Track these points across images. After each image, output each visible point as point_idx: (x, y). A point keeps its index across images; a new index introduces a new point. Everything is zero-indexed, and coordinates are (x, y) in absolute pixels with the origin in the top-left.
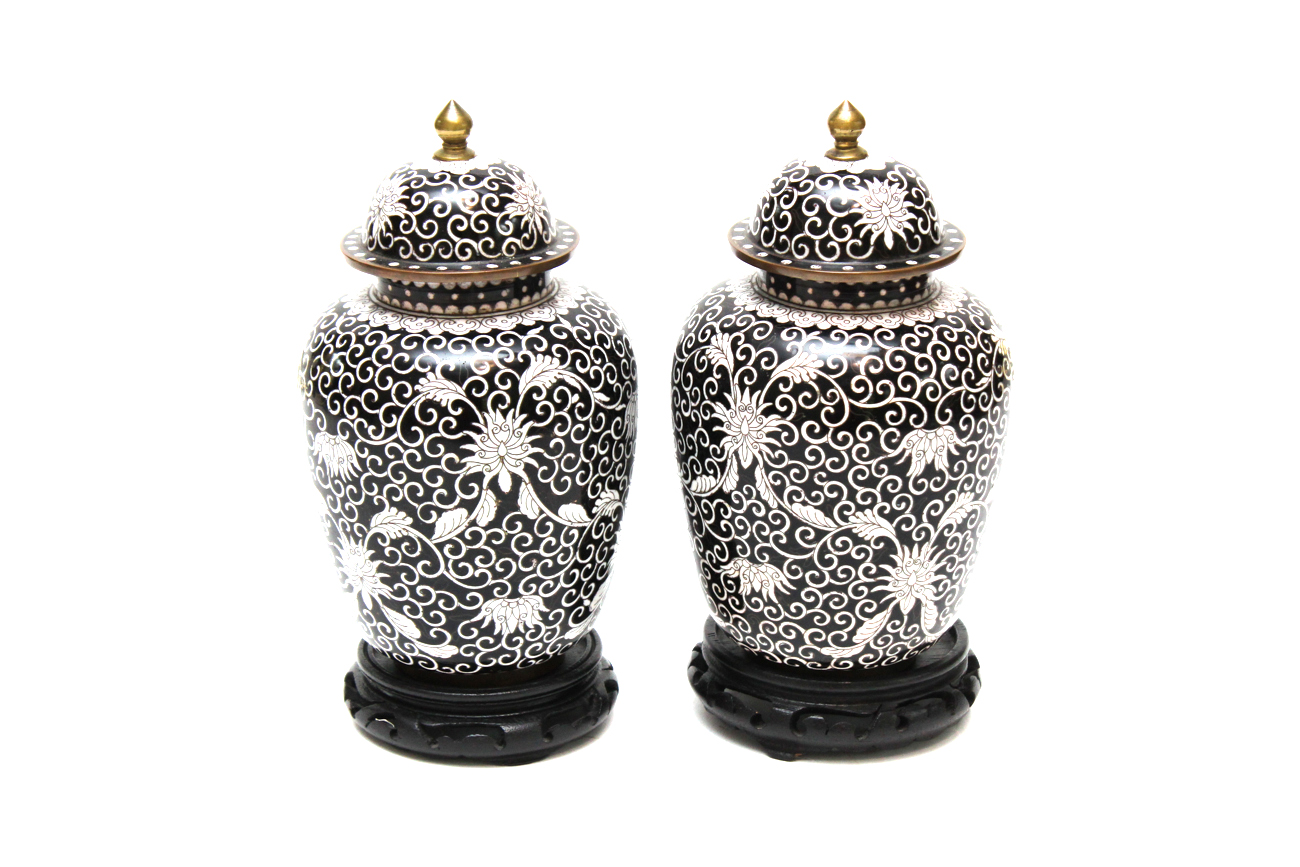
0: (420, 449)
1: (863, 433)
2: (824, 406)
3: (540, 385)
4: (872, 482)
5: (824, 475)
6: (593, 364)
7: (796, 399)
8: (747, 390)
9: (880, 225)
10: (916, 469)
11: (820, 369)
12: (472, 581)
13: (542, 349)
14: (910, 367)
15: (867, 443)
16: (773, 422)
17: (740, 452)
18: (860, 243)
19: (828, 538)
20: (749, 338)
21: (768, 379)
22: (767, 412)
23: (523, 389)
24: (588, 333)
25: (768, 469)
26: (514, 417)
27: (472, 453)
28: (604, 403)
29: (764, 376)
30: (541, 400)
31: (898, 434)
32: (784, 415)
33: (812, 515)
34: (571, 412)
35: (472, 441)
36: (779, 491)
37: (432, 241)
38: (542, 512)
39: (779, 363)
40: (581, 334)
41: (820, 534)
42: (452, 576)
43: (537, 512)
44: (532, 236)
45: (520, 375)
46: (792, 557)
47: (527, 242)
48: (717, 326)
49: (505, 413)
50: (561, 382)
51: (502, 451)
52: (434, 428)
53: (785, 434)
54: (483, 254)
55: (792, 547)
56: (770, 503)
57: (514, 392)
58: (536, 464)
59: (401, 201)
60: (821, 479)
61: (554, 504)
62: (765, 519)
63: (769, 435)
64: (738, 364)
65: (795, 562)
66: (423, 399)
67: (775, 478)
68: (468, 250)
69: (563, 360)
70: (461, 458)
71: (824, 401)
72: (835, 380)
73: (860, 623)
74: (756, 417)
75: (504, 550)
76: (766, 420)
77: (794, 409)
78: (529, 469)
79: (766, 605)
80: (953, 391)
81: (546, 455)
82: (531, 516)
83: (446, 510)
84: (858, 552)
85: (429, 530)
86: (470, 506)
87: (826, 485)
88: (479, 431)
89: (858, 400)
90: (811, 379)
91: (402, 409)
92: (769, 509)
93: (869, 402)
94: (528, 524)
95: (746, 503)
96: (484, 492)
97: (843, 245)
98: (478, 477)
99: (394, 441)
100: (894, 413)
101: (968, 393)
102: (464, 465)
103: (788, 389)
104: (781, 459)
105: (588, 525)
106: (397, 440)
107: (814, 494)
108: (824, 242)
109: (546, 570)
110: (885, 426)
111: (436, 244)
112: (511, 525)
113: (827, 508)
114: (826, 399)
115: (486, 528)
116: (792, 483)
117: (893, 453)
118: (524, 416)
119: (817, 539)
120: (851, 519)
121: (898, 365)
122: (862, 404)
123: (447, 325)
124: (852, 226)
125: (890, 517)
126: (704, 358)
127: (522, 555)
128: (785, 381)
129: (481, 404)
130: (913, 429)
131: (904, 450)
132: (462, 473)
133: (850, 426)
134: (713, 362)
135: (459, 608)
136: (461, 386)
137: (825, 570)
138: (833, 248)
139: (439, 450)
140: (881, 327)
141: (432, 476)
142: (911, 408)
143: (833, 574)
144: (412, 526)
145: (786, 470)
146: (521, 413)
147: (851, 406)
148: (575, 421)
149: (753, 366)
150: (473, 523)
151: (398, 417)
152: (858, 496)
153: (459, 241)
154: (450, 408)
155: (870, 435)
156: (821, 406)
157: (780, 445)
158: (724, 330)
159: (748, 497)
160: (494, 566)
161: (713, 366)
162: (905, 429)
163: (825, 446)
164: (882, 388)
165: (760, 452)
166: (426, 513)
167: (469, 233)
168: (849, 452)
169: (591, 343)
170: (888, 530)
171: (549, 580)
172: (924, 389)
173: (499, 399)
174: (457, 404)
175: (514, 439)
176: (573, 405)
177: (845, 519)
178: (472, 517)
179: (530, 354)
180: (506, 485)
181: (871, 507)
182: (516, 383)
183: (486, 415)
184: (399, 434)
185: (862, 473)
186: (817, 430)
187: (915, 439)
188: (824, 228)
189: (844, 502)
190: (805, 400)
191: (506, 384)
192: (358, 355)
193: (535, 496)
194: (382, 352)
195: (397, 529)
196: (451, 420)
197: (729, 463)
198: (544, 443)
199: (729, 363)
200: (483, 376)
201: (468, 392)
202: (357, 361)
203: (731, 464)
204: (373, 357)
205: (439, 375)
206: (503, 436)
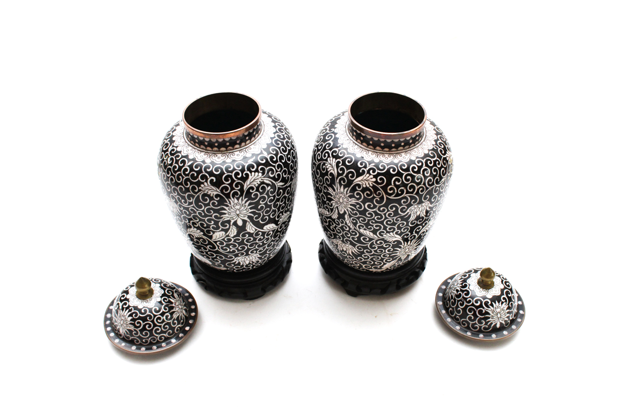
0: (203, 211)
1: (391, 208)
2: (375, 197)
3: (253, 186)
4: (394, 224)
5: (374, 221)
6: (277, 171)
7: (364, 194)
8: (342, 187)
10: (412, 218)
11: (374, 182)
12: (229, 252)
13: (254, 170)
14: (413, 181)
15: (393, 211)
16: (353, 201)
17: (339, 207)
19: (374, 241)
20: (344, 164)
21: (352, 184)
22: (351, 197)
23: (245, 188)
24: (275, 157)
25: (350, 217)
26: (242, 200)
27: (225, 214)
28: (282, 186)
29: (350, 182)
30: (254, 192)
31: (406, 207)
32: (358, 199)
33: (368, 233)
34: (267, 194)
35: (225, 210)
36: (355, 224)
38: (256, 230)
39: (357, 177)
40: (272, 158)
41: (371, 239)
42: (221, 251)
43: (254, 230)
45: (244, 183)
46: (359, 245)
48: (330, 153)
49: (238, 199)
50: (263, 183)
51: (238, 212)
52: (208, 204)
53: (358, 206)
55: (359, 241)
56: (351, 227)
57: (242, 190)
58: (253, 215)
60: (372, 222)
61: (262, 226)
62: (349, 231)
63: (351, 205)
64: (339, 175)
65: (360, 246)
66: (203, 193)
67: (353, 220)
69: (263, 173)
70: (220, 215)
71: (375, 196)
72: (380, 187)
73: (385, 264)
74: (346, 197)
75: (242, 243)
76: (350, 200)
77: (362, 198)
78: (249, 217)
79: (348, 255)
80: (430, 188)
81: (257, 211)
82: (252, 232)
83: (216, 232)
84: (386, 245)
85: (211, 237)
86: (226, 231)
87: (375, 225)
88: (227, 206)
89: (390, 196)
90: (370, 186)
91: (195, 196)
92: (350, 229)
93: (395, 197)
94: (250, 235)
95: (341, 225)
96: (231, 227)
98: (229, 222)
99: (192, 207)
100: (405, 200)
101: (436, 187)
102: (222, 217)
103: (360, 189)
104: (356, 214)
105: (276, 228)
106: (193, 207)
107: (369, 227)
109: (259, 246)
110: (401, 205)
112: (244, 235)
113: (375, 232)
114: (376, 195)
115: (233, 237)
116: (360, 222)
117: (403, 214)
118: (246, 199)
119: (369, 241)
120: (385, 235)
121: (408, 180)
122: (392, 197)
123: (213, 158)
125: (400, 235)
126: (324, 167)
127: (249, 244)
128: (359, 186)
129: (228, 196)
130: (412, 205)
131: (408, 213)
132: (221, 220)
133: (386, 205)
134: (329, 170)
135: (225, 259)
136: (219, 189)
137: (373, 250)
139: (211, 212)
140: (402, 162)
141: (209, 220)
142: (412, 198)
143: (375, 251)
144: (203, 235)
145: (358, 218)
147: (387, 198)
148: (269, 197)
149: (345, 176)
150: (228, 236)
151: (193, 199)
152: (388, 229)
154: (214, 197)
155: (394, 209)
156: (374, 197)
157: (356, 209)
158: (333, 157)
159: (342, 223)
160: (238, 248)
161: (328, 172)
162: (409, 205)
163: (375, 212)
164: (401, 190)
165: (347, 210)
166: (209, 232)
168: (385, 214)
169: (276, 162)
170: (399, 238)
171: (261, 248)
172: (418, 189)
173: (236, 193)
174: (217, 196)
175: (243, 208)
176: (268, 191)
177: (382, 235)
178: (227, 234)
179: (248, 172)
180: (240, 223)
181: (393, 232)
182: (242, 186)
183: (230, 200)
184: (194, 204)
185: (390, 221)
186: (372, 206)
187: (413, 208)
189: (382, 230)
190: (367, 194)
191: (238, 187)
192: (176, 170)
193: (253, 226)
194: (186, 170)
195: (198, 235)
196: (215, 201)
197: (334, 209)
198: (256, 208)
199: (335, 173)
200: (228, 184)
201: (222, 191)
202: (175, 172)
203: (335, 210)
204: (182, 172)
205: (209, 184)
206: (238, 207)
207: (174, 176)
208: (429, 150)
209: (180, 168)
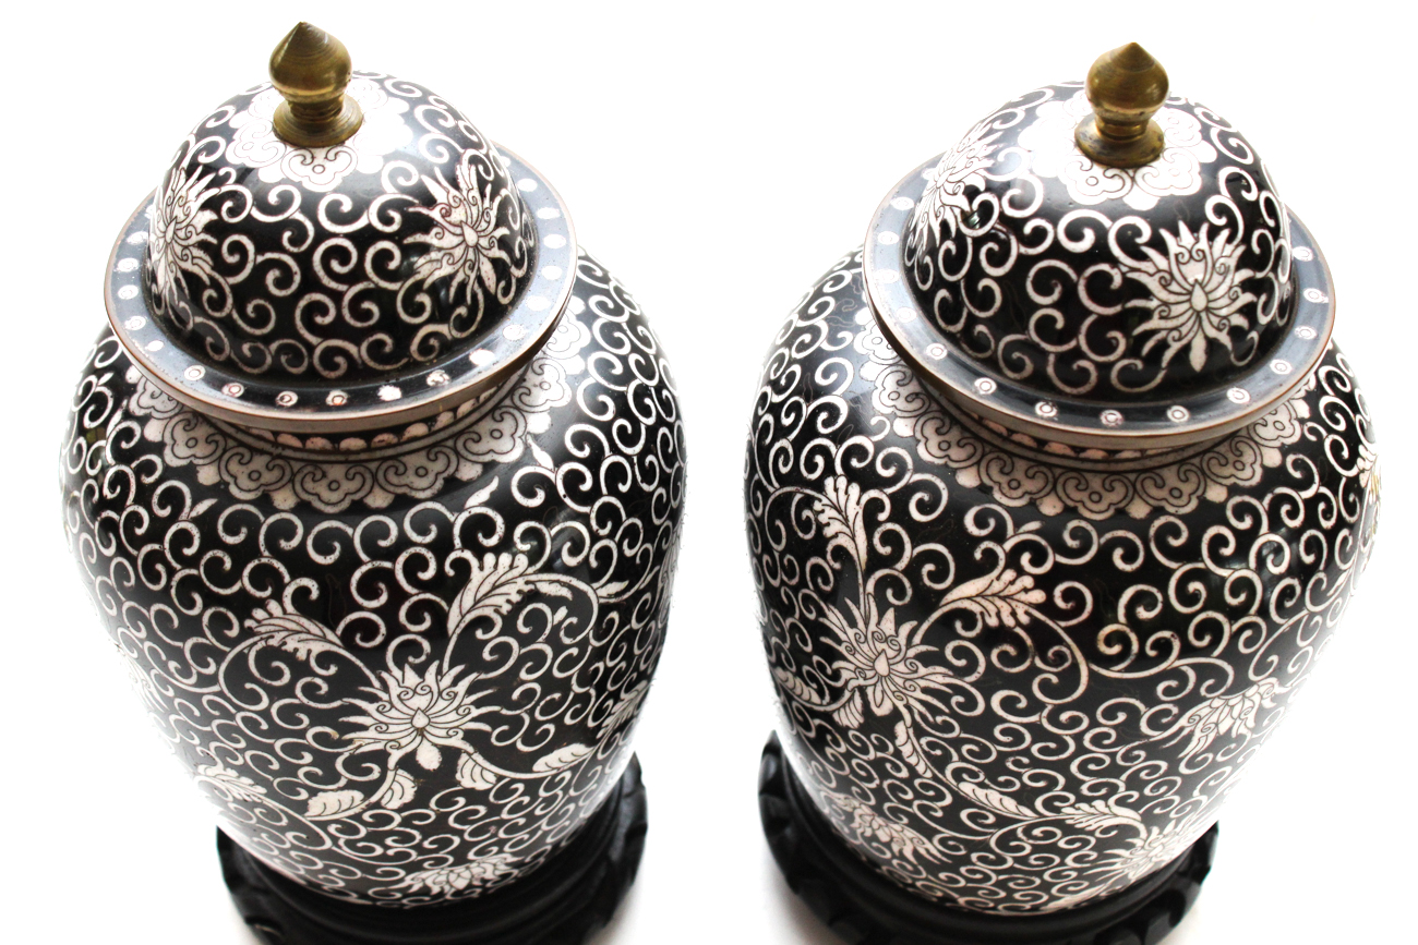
0: (265, 714)
1: (1110, 714)
2: (1041, 671)
3: (489, 612)
4: (1115, 770)
5: (1025, 760)
6: (595, 538)
7: (987, 654)
8: (890, 614)
9: (1184, 330)
10: (1197, 746)
11: (1038, 607)
12: (384, 857)
13: (493, 541)
14: (1215, 601)
15: (1114, 727)
16: (938, 677)
17: (870, 691)
18: (1139, 364)
19: (1019, 826)
20: (900, 514)
21: (935, 607)
22: (926, 659)
23: (454, 622)
24: (588, 475)
25: (920, 733)
26: (439, 672)
27: (364, 728)
28: (618, 594)
29: (925, 602)
30: (492, 638)
31: (1175, 710)
32: (961, 672)
33: (996, 800)
34: (553, 640)
35: (363, 713)
36: (940, 763)
37: (267, 339)
38: (500, 778)
39: (958, 582)
40: (573, 479)
41: (1002, 821)
42: (347, 852)
43: (492, 779)
44: (473, 309)
45: (450, 604)
46: (948, 833)
47: (462, 324)
48: (838, 454)
49: (420, 671)
50: (533, 596)
51: (420, 721)
53: (959, 699)
54: (372, 364)
55: (951, 821)
56: (921, 768)
57: (438, 634)
58: (486, 727)
59: (202, 245)
61: (526, 762)
62: (909, 782)
63: (926, 690)
64: (875, 561)
65: (954, 838)
66: (261, 645)
67: (933, 745)
68: (340, 360)
69: (534, 557)
70: (342, 733)
71: (1039, 663)
72: (1066, 629)
74: (905, 659)
75: (441, 824)
76: (922, 670)
77: (981, 668)
78: (470, 736)
79: (894, 857)
80: (1286, 624)
81: (504, 712)
82: (481, 786)
83: (324, 790)
84: (1069, 842)
85: (302, 807)
86: (369, 789)
87: (1026, 774)
88: (373, 698)
89: (1107, 668)
90: (1019, 623)
91: (225, 654)
92: (913, 773)
93: (1127, 670)
94: (474, 796)
95: (872, 755)
96: (390, 775)
97: (1104, 369)
98: (380, 757)
99: (215, 694)
100: (1173, 683)
101: (1312, 615)
102: (351, 741)
103: (972, 634)
104: (948, 728)
105: (589, 756)
106: (220, 694)
107: (1002, 779)
108: (1065, 360)
109: (514, 829)
110: (1151, 701)
111: (274, 346)
112: (447, 801)
113: (1025, 797)
114: (1045, 660)
115: (399, 811)
116: (962, 759)
117: (1157, 735)
118: (458, 669)
119: (998, 825)
120: (1068, 810)
121: (1188, 599)
122: (1114, 673)
123: (309, 485)
124: (1127, 335)
125: (1135, 806)
126: (806, 513)
128: (968, 618)
129: (376, 659)
130: (1204, 699)
131: (1182, 729)
132: (346, 752)
133: (1087, 704)
134: (828, 532)
135: (361, 878)
136: (333, 629)
137: (1008, 856)
138: (1084, 371)
139: (300, 722)
140: (1165, 513)
141: (294, 750)
142: (1203, 672)
143: (1019, 860)
144: (266, 795)
145: (957, 743)
146: (451, 666)
147: (1093, 675)
148: (559, 648)
149: (905, 572)
150: (377, 805)
151: (218, 664)
152: (1084, 787)
153: (321, 345)
154: (313, 663)
155: (1122, 717)
156: (1034, 671)
157: (947, 710)
158: (852, 475)
159: (882, 747)
160: (419, 844)
161: (827, 540)
162: (1190, 701)
163: (1034, 727)
164: (1156, 645)
165: (908, 707)
166: (292, 788)
167: (338, 329)
168: (1078, 738)
169: (591, 496)
170: (1128, 817)
171: (520, 836)
172: (1235, 636)
173: (411, 648)
174: (325, 659)
175: (442, 703)
176: (556, 629)
177: (1058, 810)
178: (374, 799)
179: (468, 555)
180: (429, 759)
181: (1105, 798)
182: (441, 618)
183: (385, 675)
184: (222, 685)
185: (1099, 762)
186: (1023, 704)
187: (1203, 712)
188: (1070, 332)
189: (1057, 791)
190: (1003, 656)
191: (420, 621)
192: (140, 532)
193: (487, 765)
194: (183, 538)
195: (242, 792)
196: (318, 681)
197: (847, 694)
198: (502, 698)
199: (859, 548)
200: (374, 611)
201: (347, 640)
202: (138, 542)
203: (851, 698)
204: (167, 545)
205: (290, 608)
206: (421, 701)
207: (133, 560)
208: (1285, 450)
209: (158, 528)
